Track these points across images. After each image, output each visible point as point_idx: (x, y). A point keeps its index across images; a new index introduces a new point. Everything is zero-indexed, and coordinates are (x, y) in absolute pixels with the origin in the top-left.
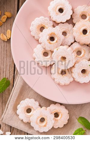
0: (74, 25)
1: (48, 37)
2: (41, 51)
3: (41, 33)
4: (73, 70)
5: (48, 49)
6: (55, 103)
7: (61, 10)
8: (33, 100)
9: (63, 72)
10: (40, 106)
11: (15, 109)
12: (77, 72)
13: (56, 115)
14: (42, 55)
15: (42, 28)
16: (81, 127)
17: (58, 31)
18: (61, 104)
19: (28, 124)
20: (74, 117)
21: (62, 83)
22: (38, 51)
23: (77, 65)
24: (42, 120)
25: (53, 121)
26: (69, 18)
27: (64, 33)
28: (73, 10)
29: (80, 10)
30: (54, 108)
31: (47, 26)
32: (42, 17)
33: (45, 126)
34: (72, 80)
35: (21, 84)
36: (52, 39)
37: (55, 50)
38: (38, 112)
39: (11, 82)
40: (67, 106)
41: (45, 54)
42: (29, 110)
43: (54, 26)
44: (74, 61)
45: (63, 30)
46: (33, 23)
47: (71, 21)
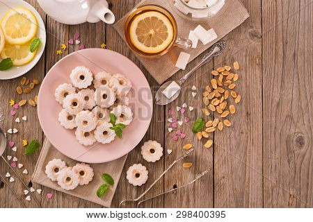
0: (95, 90)
1: (70, 103)
2: (66, 116)
3: (65, 99)
4: (95, 132)
5: (71, 114)
6: (80, 163)
7: (82, 77)
8: (60, 160)
9: (87, 134)
10: (67, 165)
11: (44, 169)
12: (98, 134)
13: (82, 173)
14: (66, 119)
15: (66, 94)
16: (105, 183)
17: (80, 97)
18: (86, 163)
19: (56, 182)
20: (98, 174)
21: (86, 144)
22: (62, 116)
23: (98, 127)
24: (68, 179)
25: (78, 180)
26: (90, 84)
27: (86, 98)
28: (93, 77)
29: (100, 75)
30: (78, 167)
31: (70, 92)
32: (65, 84)
33: (71, 185)
34: (95, 141)
35: (49, 146)
36: (75, 104)
37: (77, 115)
38: (65, 172)
39: (41, 143)
40: (91, 165)
41: (70, 118)
42: (56, 170)
43: (77, 92)
44: (95, 125)
45: (85, 95)
46: (57, 89)
47: (92, 87)
